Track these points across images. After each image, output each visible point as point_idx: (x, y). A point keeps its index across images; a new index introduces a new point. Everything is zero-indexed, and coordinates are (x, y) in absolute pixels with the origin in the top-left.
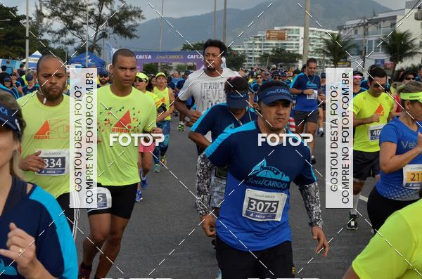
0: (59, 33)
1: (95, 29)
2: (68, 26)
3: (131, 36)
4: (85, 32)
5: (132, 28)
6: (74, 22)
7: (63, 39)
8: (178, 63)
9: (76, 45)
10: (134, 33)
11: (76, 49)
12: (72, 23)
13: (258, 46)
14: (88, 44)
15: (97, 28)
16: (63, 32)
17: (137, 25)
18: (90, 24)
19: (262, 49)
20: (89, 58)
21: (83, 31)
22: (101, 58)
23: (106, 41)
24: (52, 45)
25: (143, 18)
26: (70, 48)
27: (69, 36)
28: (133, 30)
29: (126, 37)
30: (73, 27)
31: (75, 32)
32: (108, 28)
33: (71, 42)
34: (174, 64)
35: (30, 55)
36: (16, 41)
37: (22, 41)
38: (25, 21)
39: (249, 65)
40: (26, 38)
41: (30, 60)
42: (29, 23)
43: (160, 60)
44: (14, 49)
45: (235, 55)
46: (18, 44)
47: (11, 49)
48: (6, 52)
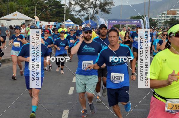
0: (78, 11)
1: (93, 10)
2: (82, 9)
3: (108, 13)
5: (109, 10)
6: (85, 7)
7: (80, 14)
8: (128, 25)
9: (85, 17)
10: (110, 12)
11: (85, 18)
12: (84, 7)
13: (164, 17)
14: (90, 16)
15: (94, 9)
16: (80, 11)
17: (111, 8)
18: (91, 7)
19: (165, 19)
20: (90, 22)
21: (88, 11)
22: (96, 22)
23: (98, 15)
24: (75, 17)
25: (114, 5)
26: (83, 18)
27: (82, 13)
28: (110, 10)
29: (106, 13)
30: (84, 9)
31: (85, 11)
32: (99, 9)
33: (83, 15)
34: (127, 25)
35: (66, 20)
36: (60, 15)
37: (63, 15)
38: (64, 6)
39: (159, 25)
40: (65, 14)
41: (66, 23)
42: (66, 7)
43: (121, 23)
44: (59, 18)
45: (153, 21)
46: (61, 16)
47: (58, 18)
48: (56, 20)
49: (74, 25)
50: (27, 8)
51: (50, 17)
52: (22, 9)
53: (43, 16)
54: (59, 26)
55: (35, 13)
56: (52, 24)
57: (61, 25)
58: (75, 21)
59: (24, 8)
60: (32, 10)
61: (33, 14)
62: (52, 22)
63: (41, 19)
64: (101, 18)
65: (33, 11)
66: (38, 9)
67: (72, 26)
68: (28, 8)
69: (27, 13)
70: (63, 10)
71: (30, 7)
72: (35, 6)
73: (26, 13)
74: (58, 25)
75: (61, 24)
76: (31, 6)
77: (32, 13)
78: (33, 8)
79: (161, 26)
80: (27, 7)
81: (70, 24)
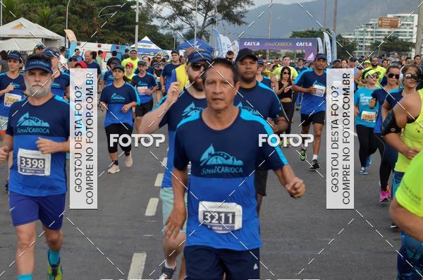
0: (168, 18)
1: (204, 15)
2: (177, 12)
3: (240, 23)
4: (194, 18)
5: (241, 15)
6: (184, 7)
7: (172, 25)
8: (287, 51)
9: (185, 31)
10: (243, 19)
11: (184, 35)
12: (181, 9)
13: (369, 34)
14: (197, 30)
15: (206, 14)
16: (172, 18)
17: (246, 12)
18: (199, 10)
19: (374, 37)
20: (197, 44)
21: (191, 18)
22: (210, 44)
23: (215, 28)
24: (161, 31)
25: (253, 4)
26: (179, 33)
27: (178, 22)
29: (234, 23)
30: (182, 13)
31: (184, 18)
32: (217, 14)
33: (180, 28)
34: (283, 52)
35: (139, 40)
36: (126, 26)
37: (132, 26)
38: (135, 7)
39: (359, 53)
40: (136, 24)
41: (139, 45)
42: (139, 8)
43: (269, 47)
44: (124, 34)
45: (345, 43)
46: (128, 30)
47: (121, 35)
48: (116, 38)
49: (159, 50)
50: (47, 10)
51: (102, 33)
52: (35, 12)
53: (85, 30)
54: (124, 53)
55: (65, 21)
56: (107, 47)
57: (127, 51)
58: (160, 41)
59: (39, 10)
60: (60, 14)
61: (61, 23)
62: (106, 44)
63: (81, 37)
64: (221, 36)
65: (62, 17)
66: (73, 12)
67: (155, 54)
68: (49, 10)
69: (47, 22)
70: (131, 16)
71: (54, 9)
72: (65, 5)
73: (45, 23)
74: (122, 50)
75: (127, 47)
76: (56, 5)
77: (58, 23)
78: (62, 10)
79: (364, 55)
80: (48, 7)
81: (148, 48)
